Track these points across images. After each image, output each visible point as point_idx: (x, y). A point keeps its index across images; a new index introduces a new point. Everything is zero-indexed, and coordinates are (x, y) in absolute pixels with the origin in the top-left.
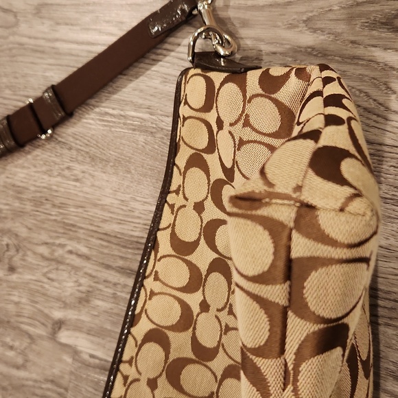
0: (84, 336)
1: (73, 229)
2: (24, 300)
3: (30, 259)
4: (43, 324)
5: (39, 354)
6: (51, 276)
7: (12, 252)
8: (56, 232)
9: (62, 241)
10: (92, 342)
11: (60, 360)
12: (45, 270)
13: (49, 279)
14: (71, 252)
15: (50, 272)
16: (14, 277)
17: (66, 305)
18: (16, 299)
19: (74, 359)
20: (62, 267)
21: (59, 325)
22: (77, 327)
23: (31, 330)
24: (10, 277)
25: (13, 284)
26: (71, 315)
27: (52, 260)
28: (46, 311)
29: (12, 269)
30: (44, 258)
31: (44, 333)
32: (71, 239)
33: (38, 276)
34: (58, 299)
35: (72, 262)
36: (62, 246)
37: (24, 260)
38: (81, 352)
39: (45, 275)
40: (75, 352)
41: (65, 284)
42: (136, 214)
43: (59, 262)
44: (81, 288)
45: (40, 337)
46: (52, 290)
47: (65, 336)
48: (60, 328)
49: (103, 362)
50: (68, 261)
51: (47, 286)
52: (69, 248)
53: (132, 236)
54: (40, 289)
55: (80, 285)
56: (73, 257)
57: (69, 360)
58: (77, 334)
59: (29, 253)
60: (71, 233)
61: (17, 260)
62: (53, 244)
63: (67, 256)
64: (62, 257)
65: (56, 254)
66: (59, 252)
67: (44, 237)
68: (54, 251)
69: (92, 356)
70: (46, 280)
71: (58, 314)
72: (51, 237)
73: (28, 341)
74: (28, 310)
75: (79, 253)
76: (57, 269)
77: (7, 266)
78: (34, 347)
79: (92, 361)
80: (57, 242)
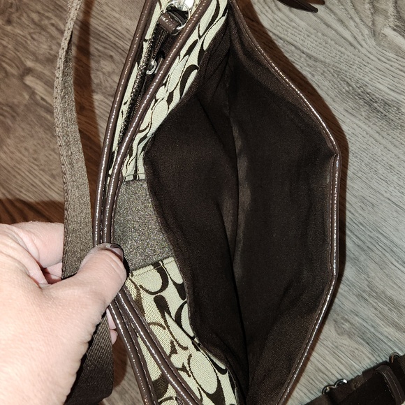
0: (42, 84)
1: (60, 9)
2: (10, 46)
3: (23, 19)
4: (18, 67)
5: (8, 86)
6: (34, 36)
7: (13, 10)
8: (48, 7)
9: (50, 15)
10: (46, 90)
11: (21, 95)
12: (32, 31)
13: (32, 38)
14: (53, 25)
15: (34, 33)
16: (9, 28)
17: (37, 60)
18: (4, 43)
19: (30, 97)
20: (43, 33)
21: (28, 71)
22: (40, 77)
23: (8, 68)
24: (6, 27)
25: (6, 33)
26: (39, 67)
27: (39, 26)
28: (23, 59)
29: (9, 22)
30: (33, 21)
31: (16, 73)
32: (56, 16)
33: (25, 33)
34: (34, 54)
35: (52, 32)
36: (48, 18)
37: (19, 18)
38: (37, 94)
39: (30, 34)
40: (33, 93)
41: (42, 45)
42: (105, 15)
43: (43, 28)
44: (51, 52)
45: (13, 75)
46: (32, 46)
47: (29, 80)
48: (28, 74)
49: (48, 105)
50: (49, 30)
51: (29, 42)
52: (53, 22)
53: (97, 29)
54: (24, 42)
55: (51, 49)
56: (54, 29)
57: (27, 97)
58: (38, 81)
59: (25, 15)
60: (58, 12)
61: (15, 17)
62: (43, 15)
63: (49, 26)
64: (46, 26)
65: (43, 23)
66: (46, 22)
67: (39, 7)
68: (42, 20)
69: (42, 99)
70: (29, 38)
71: (29, 64)
72: (43, 10)
73: (4, 75)
74: (11, 54)
75: (59, 28)
76: (40, 33)
77: (6, 19)
78: (6, 80)
79: (42, 102)
80: (47, 14)
